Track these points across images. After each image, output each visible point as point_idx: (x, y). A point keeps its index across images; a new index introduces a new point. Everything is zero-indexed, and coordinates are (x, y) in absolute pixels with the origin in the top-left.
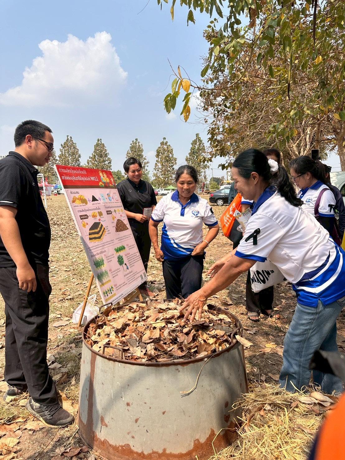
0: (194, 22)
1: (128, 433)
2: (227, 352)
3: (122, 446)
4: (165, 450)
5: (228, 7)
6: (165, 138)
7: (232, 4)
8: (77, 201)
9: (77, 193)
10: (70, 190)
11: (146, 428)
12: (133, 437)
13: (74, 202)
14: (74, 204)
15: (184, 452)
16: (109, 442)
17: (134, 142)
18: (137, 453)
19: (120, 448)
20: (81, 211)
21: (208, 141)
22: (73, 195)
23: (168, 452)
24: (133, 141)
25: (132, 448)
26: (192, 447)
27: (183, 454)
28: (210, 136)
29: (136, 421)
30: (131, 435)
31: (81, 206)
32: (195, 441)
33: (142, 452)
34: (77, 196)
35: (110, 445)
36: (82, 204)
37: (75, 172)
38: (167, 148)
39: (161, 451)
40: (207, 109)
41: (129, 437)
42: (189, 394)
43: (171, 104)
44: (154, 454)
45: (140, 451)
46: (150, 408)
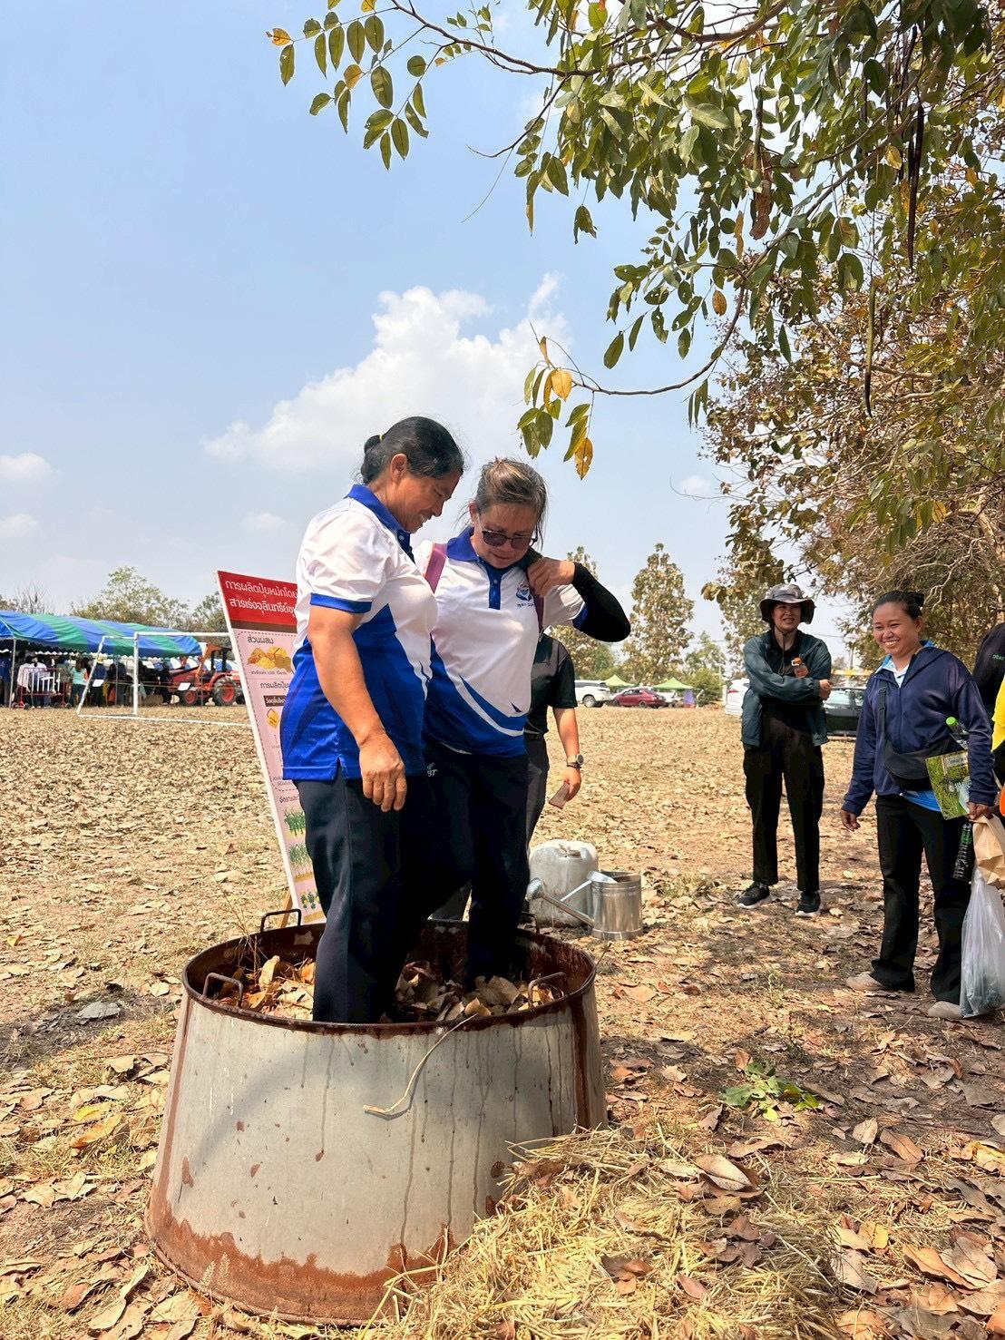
0: (594, 234)
1: (233, 1204)
3: (216, 1239)
4: (311, 1259)
5: (697, 192)
6: (660, 546)
7: (708, 184)
8: (264, 662)
9: (267, 641)
10: (246, 633)
11: (272, 1194)
12: (242, 1215)
13: (253, 661)
14: (254, 667)
15: (361, 1273)
16: (193, 1228)
17: (573, 555)
18: (246, 1259)
19: (212, 1243)
20: (269, 686)
21: (727, 544)
22: (252, 647)
23: (320, 1264)
24: (570, 554)
25: (238, 1245)
26: (383, 1263)
27: (357, 1279)
28: (736, 530)
29: (254, 1171)
30: (238, 1208)
31: (273, 673)
32: (393, 1248)
33: (258, 1258)
34: (266, 648)
35: (193, 1236)
36: (276, 669)
37: (271, 591)
38: (667, 571)
39: (302, 1262)
40: (726, 458)
41: (233, 1213)
42: (388, 1117)
43: (538, 433)
44: (286, 1267)
45: (253, 1256)
46: (288, 1140)
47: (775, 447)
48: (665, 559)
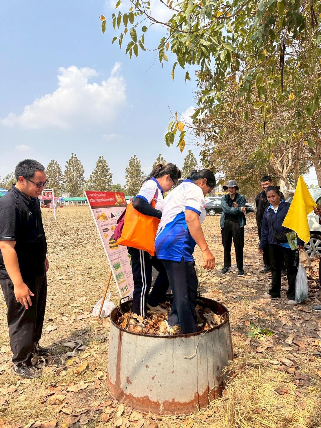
0: (190, 80)
1: (147, 388)
2: (217, 329)
3: (143, 398)
4: (174, 400)
5: (215, 65)
6: (160, 155)
7: (218, 62)
8: (101, 218)
9: (101, 211)
10: (96, 210)
11: (160, 384)
12: (151, 390)
13: (98, 218)
14: (99, 220)
15: (188, 401)
16: (133, 395)
18: (154, 402)
19: (141, 399)
20: (103, 226)
21: (200, 162)
22: (97, 214)
23: (176, 401)
24: (132, 158)
25: (150, 398)
26: (193, 398)
27: (187, 403)
28: (202, 157)
29: (153, 378)
30: (149, 389)
31: (103, 221)
32: (195, 393)
33: (158, 401)
34: (100, 214)
35: (134, 398)
36: (104, 220)
37: (98, 195)
38: (163, 163)
39: (171, 401)
40: (199, 135)
41: (148, 390)
42: (191, 359)
43: (170, 139)
44: (166, 403)
45: (156, 401)
46: (163, 369)
47: (215, 132)
48: (162, 159)
